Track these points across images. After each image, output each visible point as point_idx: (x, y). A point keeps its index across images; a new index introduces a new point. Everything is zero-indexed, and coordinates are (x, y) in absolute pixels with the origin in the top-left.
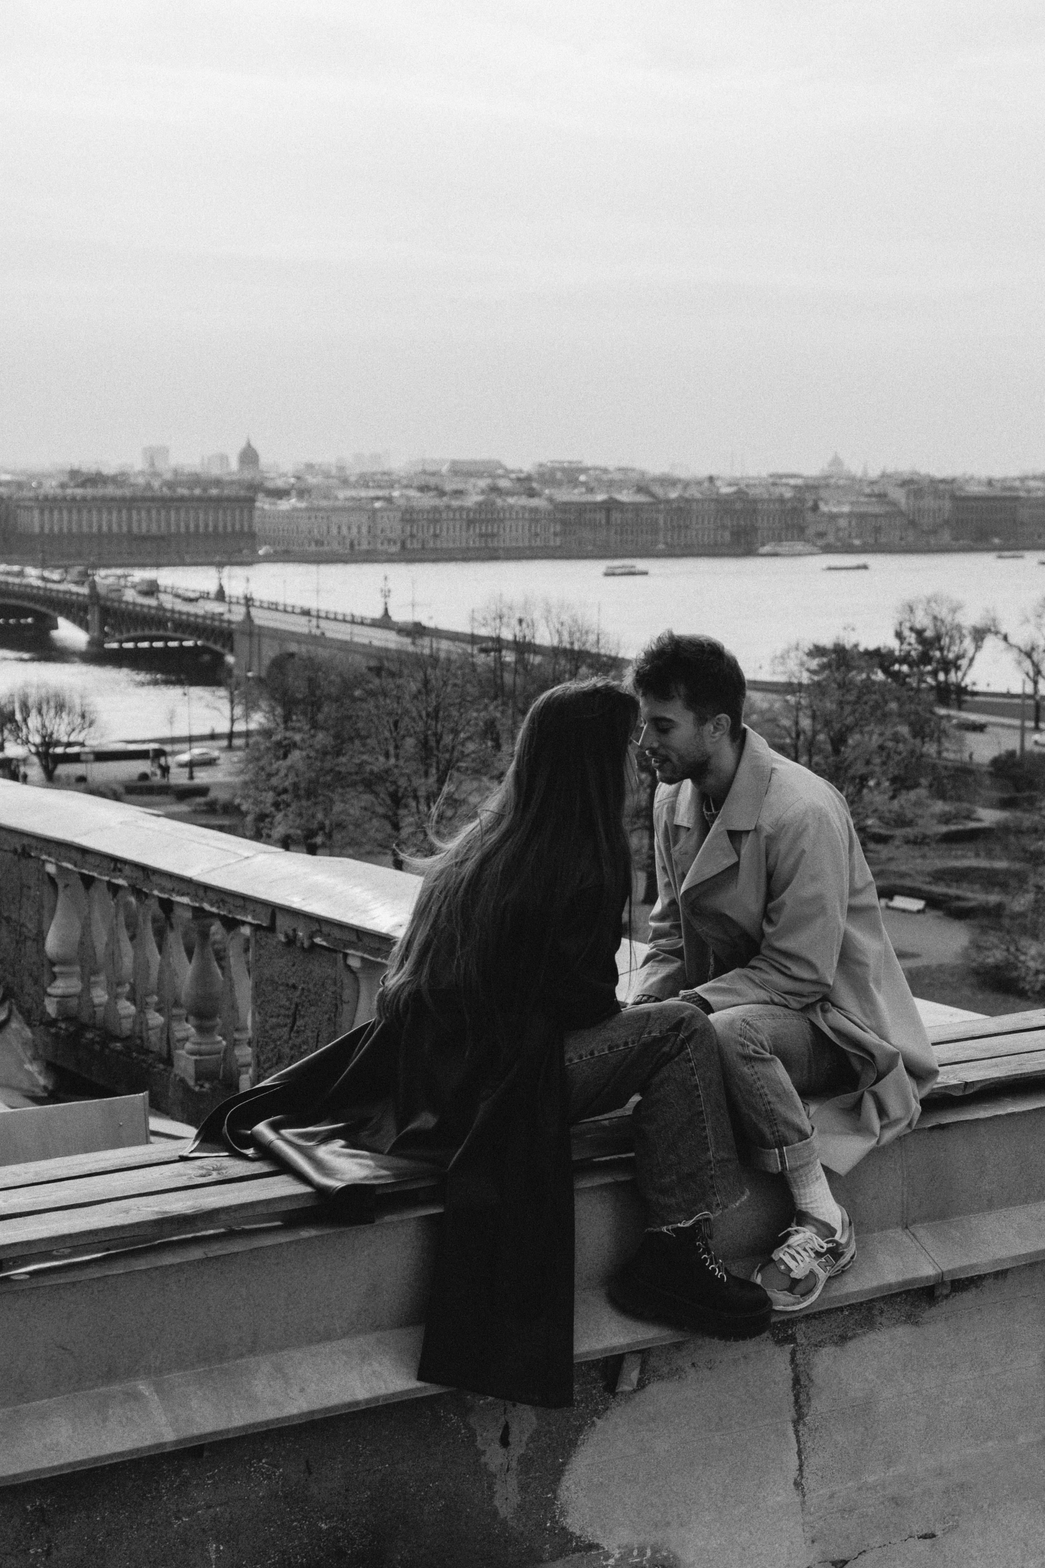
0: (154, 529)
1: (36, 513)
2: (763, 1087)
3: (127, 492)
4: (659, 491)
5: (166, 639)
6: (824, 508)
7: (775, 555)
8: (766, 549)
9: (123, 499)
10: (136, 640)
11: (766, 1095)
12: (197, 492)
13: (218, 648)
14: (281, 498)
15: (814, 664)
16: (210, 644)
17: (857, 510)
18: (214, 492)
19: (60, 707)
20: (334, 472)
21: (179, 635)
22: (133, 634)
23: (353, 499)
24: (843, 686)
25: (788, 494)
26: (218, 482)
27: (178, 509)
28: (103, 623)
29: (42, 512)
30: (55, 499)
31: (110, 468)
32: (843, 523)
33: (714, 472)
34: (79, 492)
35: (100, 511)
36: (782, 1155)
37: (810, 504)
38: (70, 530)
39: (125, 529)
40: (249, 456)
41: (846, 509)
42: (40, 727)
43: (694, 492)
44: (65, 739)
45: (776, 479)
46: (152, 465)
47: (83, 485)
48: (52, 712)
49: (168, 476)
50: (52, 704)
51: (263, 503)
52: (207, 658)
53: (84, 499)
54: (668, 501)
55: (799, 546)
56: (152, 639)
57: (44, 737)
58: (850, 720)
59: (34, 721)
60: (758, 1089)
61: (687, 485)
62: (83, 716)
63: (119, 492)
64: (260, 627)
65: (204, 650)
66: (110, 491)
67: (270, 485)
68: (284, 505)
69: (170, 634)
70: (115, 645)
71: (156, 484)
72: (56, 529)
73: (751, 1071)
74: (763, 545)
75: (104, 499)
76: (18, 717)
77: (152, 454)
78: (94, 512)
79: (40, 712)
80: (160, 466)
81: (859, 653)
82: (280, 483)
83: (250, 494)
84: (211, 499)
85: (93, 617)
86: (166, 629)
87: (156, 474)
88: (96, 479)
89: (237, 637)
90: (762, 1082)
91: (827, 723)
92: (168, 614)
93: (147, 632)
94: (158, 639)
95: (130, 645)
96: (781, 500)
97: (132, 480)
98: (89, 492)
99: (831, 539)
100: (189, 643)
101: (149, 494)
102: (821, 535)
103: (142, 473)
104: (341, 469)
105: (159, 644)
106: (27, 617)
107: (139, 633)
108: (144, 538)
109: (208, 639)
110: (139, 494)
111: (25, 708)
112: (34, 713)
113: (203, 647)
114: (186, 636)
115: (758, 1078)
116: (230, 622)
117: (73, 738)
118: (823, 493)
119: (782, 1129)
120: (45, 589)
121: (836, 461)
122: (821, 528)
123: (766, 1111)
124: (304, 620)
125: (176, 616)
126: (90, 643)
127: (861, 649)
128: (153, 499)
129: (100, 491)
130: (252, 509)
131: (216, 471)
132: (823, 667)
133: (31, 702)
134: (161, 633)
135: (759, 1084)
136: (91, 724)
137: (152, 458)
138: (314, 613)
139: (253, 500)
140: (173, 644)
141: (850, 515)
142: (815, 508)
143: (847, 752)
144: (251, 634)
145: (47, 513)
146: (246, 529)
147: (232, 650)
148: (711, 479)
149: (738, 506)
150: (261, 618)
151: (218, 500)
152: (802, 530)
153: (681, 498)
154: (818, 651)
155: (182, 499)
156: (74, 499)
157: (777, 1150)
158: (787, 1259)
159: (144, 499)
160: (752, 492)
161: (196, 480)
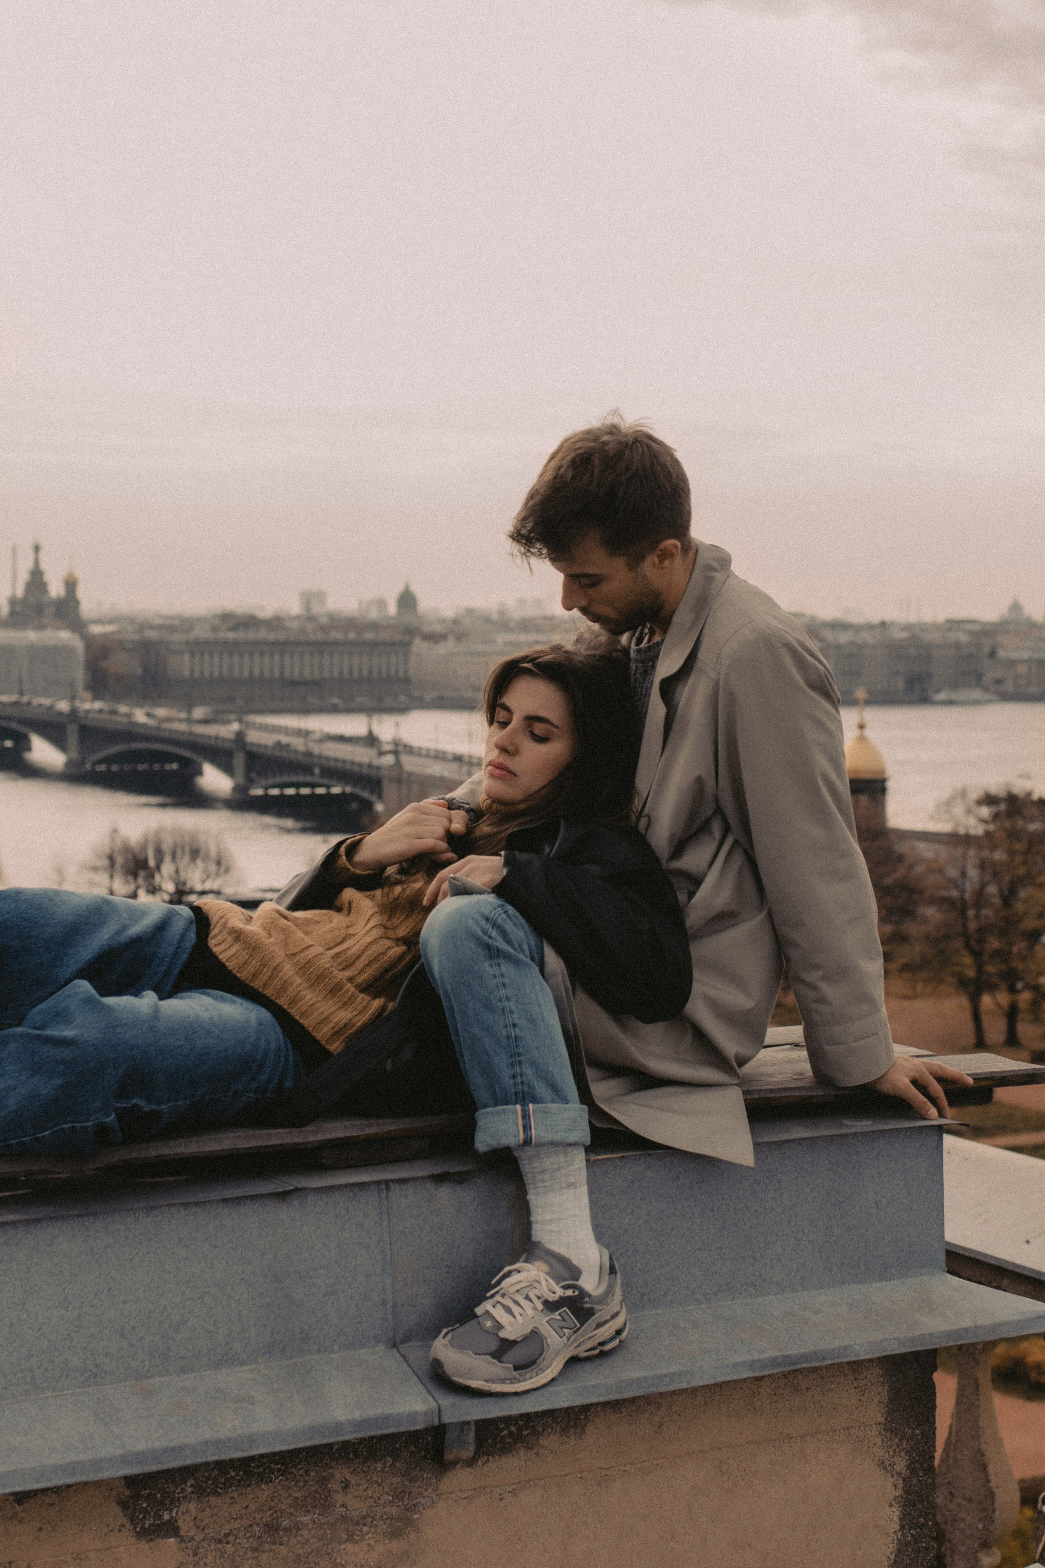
0: (307, 672)
1: (187, 658)
2: (508, 998)
3: (281, 636)
4: (829, 635)
5: (313, 786)
6: (1001, 654)
7: (950, 703)
8: (942, 696)
9: (276, 644)
10: (283, 786)
11: (512, 1012)
12: (352, 635)
13: (366, 795)
14: (437, 642)
15: (985, 812)
16: (358, 791)
17: (1036, 656)
18: (369, 636)
19: (195, 854)
20: (495, 616)
21: (325, 781)
22: (279, 780)
23: (511, 643)
24: (1013, 835)
25: (964, 638)
26: (374, 626)
27: (331, 655)
28: (249, 769)
29: (192, 655)
30: (206, 643)
31: (266, 612)
32: (1022, 669)
33: (888, 617)
34: (231, 635)
35: (251, 655)
36: (525, 1116)
37: (986, 650)
38: (221, 674)
39: (277, 673)
40: (407, 600)
41: (1025, 655)
42: (173, 874)
43: (866, 637)
44: (199, 887)
45: (953, 624)
46: (308, 609)
47: (234, 628)
48: (186, 859)
49: (324, 620)
50: (187, 850)
51: (419, 645)
52: (354, 806)
53: (236, 643)
54: (838, 647)
55: (977, 694)
56: (298, 785)
57: (177, 884)
58: (1021, 871)
59: (167, 868)
60: (501, 1000)
61: (857, 629)
62: (219, 863)
63: (271, 637)
64: (410, 774)
65: (353, 797)
66: (263, 634)
67: (426, 629)
68: (441, 649)
69: (317, 780)
70: (259, 792)
71: (310, 627)
72: (207, 673)
73: (495, 970)
74: (937, 691)
75: (255, 643)
76: (152, 863)
77: (309, 598)
78: (246, 656)
79: (174, 856)
80: (316, 609)
81: (1033, 803)
82: (438, 628)
83: (407, 638)
84: (365, 644)
85: (239, 761)
86: (312, 773)
87: (312, 619)
88: (249, 622)
89: (385, 784)
90: (509, 992)
91: (996, 874)
92: (315, 761)
93: (294, 779)
94: (305, 785)
95: (275, 792)
96: (957, 646)
97: (288, 624)
98: (240, 635)
99: (1009, 687)
100: (336, 790)
101: (302, 638)
102: (999, 682)
103: (298, 617)
104: (502, 613)
105: (305, 791)
106: (171, 762)
107: (286, 779)
108: (294, 683)
109: (355, 786)
110: (292, 638)
111: (159, 854)
112: (167, 859)
113: (351, 794)
114: (333, 782)
115: (504, 985)
116: (378, 768)
117: (208, 886)
118: (1000, 638)
119: (528, 1071)
120: (190, 733)
121: (1016, 607)
122: (998, 675)
123: (508, 1037)
124: (455, 766)
125: (324, 762)
126: (236, 789)
127: (1035, 797)
128: (308, 644)
129: (251, 635)
130: (406, 655)
131: (374, 614)
132: (996, 816)
133: (166, 847)
134: (308, 779)
135: (502, 992)
136: (227, 871)
137: (308, 603)
138: (466, 759)
139: (408, 644)
140: (320, 791)
141: (1030, 661)
142: (992, 654)
143: (1019, 907)
144: (399, 781)
145: (197, 656)
146: (401, 674)
147: (380, 797)
148: (883, 624)
149: (912, 651)
150: (409, 764)
151: (374, 644)
152: (979, 677)
153: (851, 643)
154: (989, 800)
155: (335, 643)
156: (225, 643)
157: (518, 1107)
158: (499, 1314)
159: (297, 643)
160: (928, 637)
161: (351, 623)
